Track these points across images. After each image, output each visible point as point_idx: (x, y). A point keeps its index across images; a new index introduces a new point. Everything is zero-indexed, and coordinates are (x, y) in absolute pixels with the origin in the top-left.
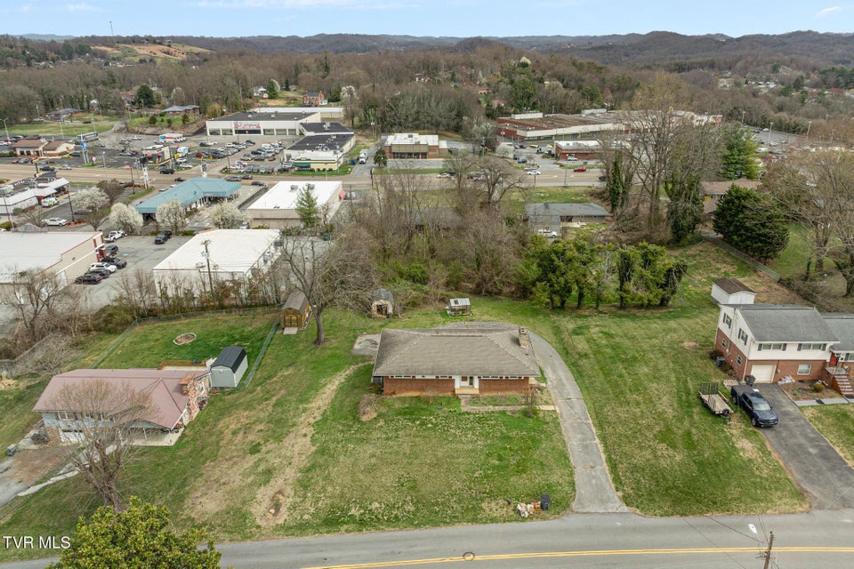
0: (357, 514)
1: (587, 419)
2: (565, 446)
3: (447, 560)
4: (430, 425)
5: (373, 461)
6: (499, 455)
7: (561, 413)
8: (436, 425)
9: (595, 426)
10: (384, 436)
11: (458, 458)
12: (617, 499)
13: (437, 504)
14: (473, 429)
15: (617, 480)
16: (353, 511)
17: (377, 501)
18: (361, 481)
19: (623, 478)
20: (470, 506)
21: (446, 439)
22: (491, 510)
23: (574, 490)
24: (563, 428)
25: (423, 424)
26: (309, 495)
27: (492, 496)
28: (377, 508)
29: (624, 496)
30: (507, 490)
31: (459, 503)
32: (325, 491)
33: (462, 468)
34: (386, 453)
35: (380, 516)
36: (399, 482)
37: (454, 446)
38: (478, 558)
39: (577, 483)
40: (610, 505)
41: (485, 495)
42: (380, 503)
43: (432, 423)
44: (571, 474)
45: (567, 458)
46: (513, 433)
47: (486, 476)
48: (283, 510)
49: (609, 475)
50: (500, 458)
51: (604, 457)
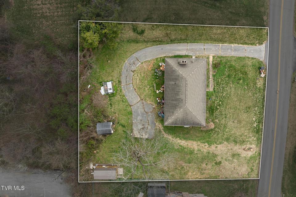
0: (256, 124)
1: (219, 45)
2: (235, 57)
3: (278, 98)
4: (220, 103)
5: (236, 121)
6: (238, 80)
7: (215, 54)
8: (220, 101)
9: (223, 43)
10: (224, 119)
11: (238, 94)
12: (260, 46)
13: (256, 101)
14: (223, 88)
15: (252, 44)
16: (255, 126)
17: (252, 119)
18: (244, 125)
19: (252, 42)
20: (258, 90)
21: (229, 97)
22: (260, 85)
23: (255, 58)
24: (224, 55)
25: (220, 105)
26: (247, 140)
27: (255, 84)
28: (255, 118)
29: (259, 44)
30: (254, 79)
31: (257, 94)
32: (246, 135)
33: (243, 92)
34: (233, 118)
35: (258, 117)
36: (246, 112)
37: (232, 95)
38: (278, 90)
39: (252, 57)
40: (262, 49)
41: (255, 86)
42: (253, 118)
43: (219, 102)
44: (249, 58)
45: (241, 57)
46: (227, 74)
47: (247, 85)
48: (251, 146)
49: (249, 46)
50: (240, 79)
51: (241, 45)
